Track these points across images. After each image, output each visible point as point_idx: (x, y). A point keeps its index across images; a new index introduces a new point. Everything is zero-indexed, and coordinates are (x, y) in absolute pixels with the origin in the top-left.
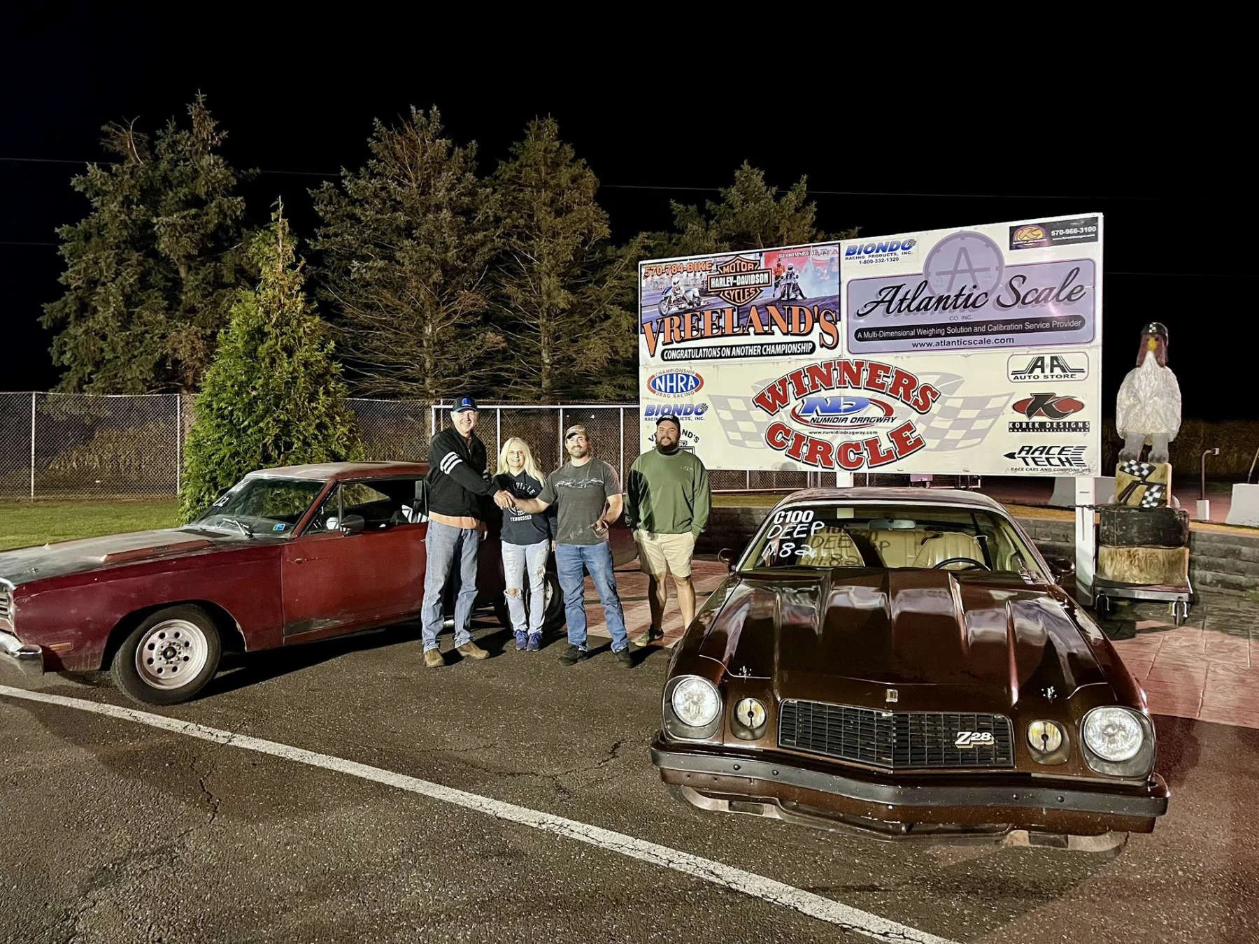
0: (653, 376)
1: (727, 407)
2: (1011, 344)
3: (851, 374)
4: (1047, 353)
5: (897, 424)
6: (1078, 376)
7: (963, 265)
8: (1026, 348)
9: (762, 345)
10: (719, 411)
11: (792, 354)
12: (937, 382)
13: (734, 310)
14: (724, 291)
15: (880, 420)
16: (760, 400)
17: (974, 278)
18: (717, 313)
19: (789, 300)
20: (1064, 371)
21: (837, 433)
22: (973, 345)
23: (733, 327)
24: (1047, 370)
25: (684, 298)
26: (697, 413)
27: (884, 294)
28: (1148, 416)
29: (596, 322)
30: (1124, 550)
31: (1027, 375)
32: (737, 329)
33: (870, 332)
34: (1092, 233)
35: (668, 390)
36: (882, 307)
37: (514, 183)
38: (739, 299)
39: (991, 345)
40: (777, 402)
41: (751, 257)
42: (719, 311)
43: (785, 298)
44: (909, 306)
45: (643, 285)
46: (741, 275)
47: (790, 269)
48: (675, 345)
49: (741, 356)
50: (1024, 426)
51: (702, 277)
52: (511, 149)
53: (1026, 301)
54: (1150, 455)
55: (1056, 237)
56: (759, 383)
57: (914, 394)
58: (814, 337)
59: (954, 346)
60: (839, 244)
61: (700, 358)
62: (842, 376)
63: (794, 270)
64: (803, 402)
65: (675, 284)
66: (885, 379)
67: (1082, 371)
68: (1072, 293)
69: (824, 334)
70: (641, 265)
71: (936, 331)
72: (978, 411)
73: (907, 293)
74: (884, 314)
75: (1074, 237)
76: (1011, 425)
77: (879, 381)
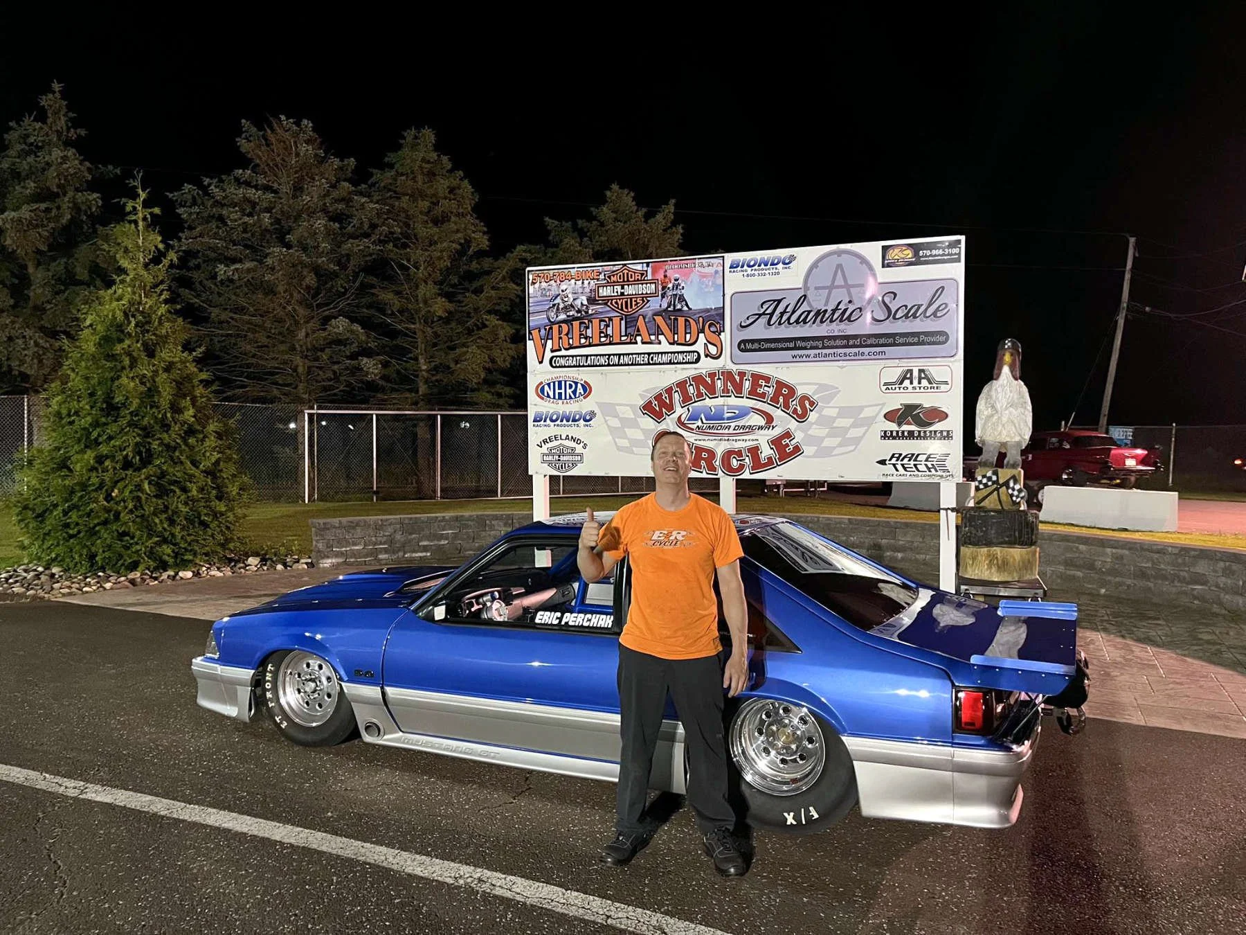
0: (542, 383)
1: (616, 416)
2: (883, 357)
3: (734, 383)
4: (915, 365)
5: (777, 432)
6: (943, 387)
7: (839, 281)
8: (897, 361)
9: (649, 354)
10: (607, 418)
11: (677, 363)
12: (814, 392)
13: (622, 319)
14: (612, 300)
15: (761, 428)
16: (647, 408)
17: (849, 294)
18: (605, 321)
19: (675, 310)
20: (930, 383)
21: (720, 440)
22: (848, 358)
23: (621, 336)
24: (916, 382)
25: (572, 306)
26: (586, 420)
27: (765, 307)
28: (1003, 425)
29: (473, 331)
30: (984, 550)
31: (897, 386)
32: (626, 338)
33: (753, 344)
34: (955, 254)
35: (557, 397)
36: (763, 320)
37: (390, 190)
38: (627, 307)
39: (865, 357)
40: (664, 410)
41: (639, 267)
42: (607, 319)
43: (671, 309)
44: (789, 319)
45: (531, 292)
46: (628, 285)
47: (676, 280)
48: (563, 353)
49: (628, 365)
50: (894, 434)
51: (590, 285)
52: (386, 159)
53: (897, 317)
54: (1005, 462)
55: (923, 257)
56: (646, 391)
57: (794, 404)
58: (699, 347)
59: (830, 358)
60: (723, 257)
61: (589, 366)
62: (725, 385)
63: (680, 281)
64: (689, 411)
65: (563, 291)
66: (766, 388)
67: (946, 383)
68: (937, 310)
69: (709, 346)
70: (529, 271)
71: (814, 344)
72: (852, 420)
73: (787, 307)
74: (765, 326)
75: (939, 258)
76: (883, 434)
77: (760, 391)
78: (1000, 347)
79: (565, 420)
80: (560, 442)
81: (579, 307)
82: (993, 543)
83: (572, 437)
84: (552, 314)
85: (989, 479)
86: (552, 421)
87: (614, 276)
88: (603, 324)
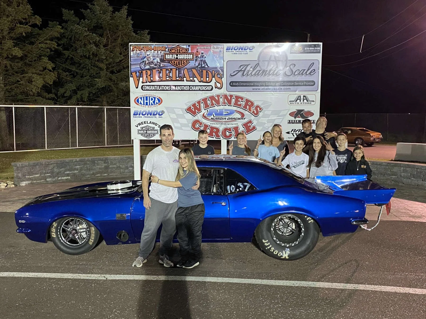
0: (137, 97)
1: (175, 113)
2: (290, 90)
3: (228, 100)
4: (302, 94)
5: (246, 121)
6: (313, 103)
7: (273, 58)
8: (295, 92)
9: (190, 86)
10: (170, 114)
11: (203, 90)
12: (262, 104)
13: (176, 70)
14: (172, 61)
15: (239, 119)
16: (189, 110)
17: (277, 64)
18: (169, 70)
19: (202, 67)
20: (307, 101)
21: (222, 124)
22: (275, 90)
23: (176, 77)
24: (302, 101)
26: (159, 115)
27: (241, 67)
31: (295, 102)
32: (179, 78)
34: (319, 50)
35: (145, 104)
36: (240, 73)
38: (179, 64)
39: (282, 90)
40: (196, 111)
41: (185, 47)
42: (170, 69)
43: (200, 66)
44: (251, 73)
45: (132, 54)
46: (180, 54)
47: (202, 54)
48: (148, 84)
49: (180, 90)
50: (293, 121)
51: (161, 53)
53: (295, 74)
55: (306, 50)
56: (188, 102)
57: (253, 109)
58: (212, 84)
59: (268, 90)
61: (161, 90)
62: (224, 100)
63: (204, 54)
64: (208, 111)
65: (148, 55)
66: (241, 102)
67: (313, 101)
68: (311, 72)
69: (217, 83)
70: (130, 45)
71: (262, 84)
72: (277, 116)
73: (251, 68)
74: (241, 76)
75: (312, 51)
76: (288, 121)
77: (239, 103)
79: (149, 115)
80: (147, 124)
81: (156, 63)
83: (153, 122)
84: (143, 66)
86: (143, 115)
87: (173, 50)
88: (167, 71)
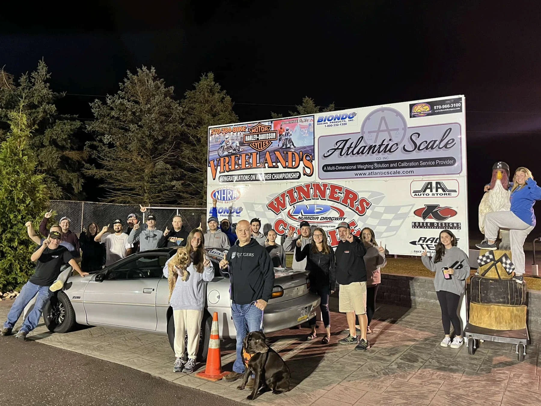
0: (214, 191)
1: (254, 210)
2: (412, 174)
3: (320, 191)
4: (434, 180)
6: (453, 194)
7: (383, 127)
8: (421, 177)
9: (272, 174)
10: (249, 211)
11: (288, 179)
12: (369, 197)
13: (257, 154)
14: (252, 143)
15: (337, 219)
16: (271, 206)
17: (390, 135)
18: (248, 155)
19: (286, 148)
20: (444, 191)
22: (390, 175)
23: (257, 164)
24: (434, 191)
25: (231, 147)
26: (237, 213)
27: (338, 144)
31: (422, 193)
32: (259, 165)
33: (331, 167)
34: (459, 107)
35: (222, 199)
36: (337, 152)
38: (260, 147)
39: (400, 175)
40: (280, 207)
41: (267, 124)
42: (249, 154)
43: (284, 147)
44: (352, 152)
45: (210, 140)
46: (261, 134)
47: (287, 130)
48: (226, 173)
50: (421, 224)
51: (240, 135)
53: (421, 148)
54: (500, 245)
55: (437, 110)
56: (270, 196)
57: (356, 204)
58: (300, 169)
59: (379, 176)
60: (314, 115)
61: (240, 181)
62: (315, 192)
63: (289, 131)
64: (294, 207)
65: (226, 139)
66: (339, 194)
67: (455, 191)
68: (447, 143)
69: (306, 168)
70: (209, 128)
71: (369, 167)
72: (393, 215)
73: (352, 144)
74: (338, 156)
75: (447, 110)
76: (413, 224)
77: (336, 196)
78: (493, 167)
79: (226, 213)
81: (235, 147)
82: (492, 302)
84: (221, 152)
85: (488, 257)
86: (220, 213)
87: (253, 129)
88: (247, 157)
